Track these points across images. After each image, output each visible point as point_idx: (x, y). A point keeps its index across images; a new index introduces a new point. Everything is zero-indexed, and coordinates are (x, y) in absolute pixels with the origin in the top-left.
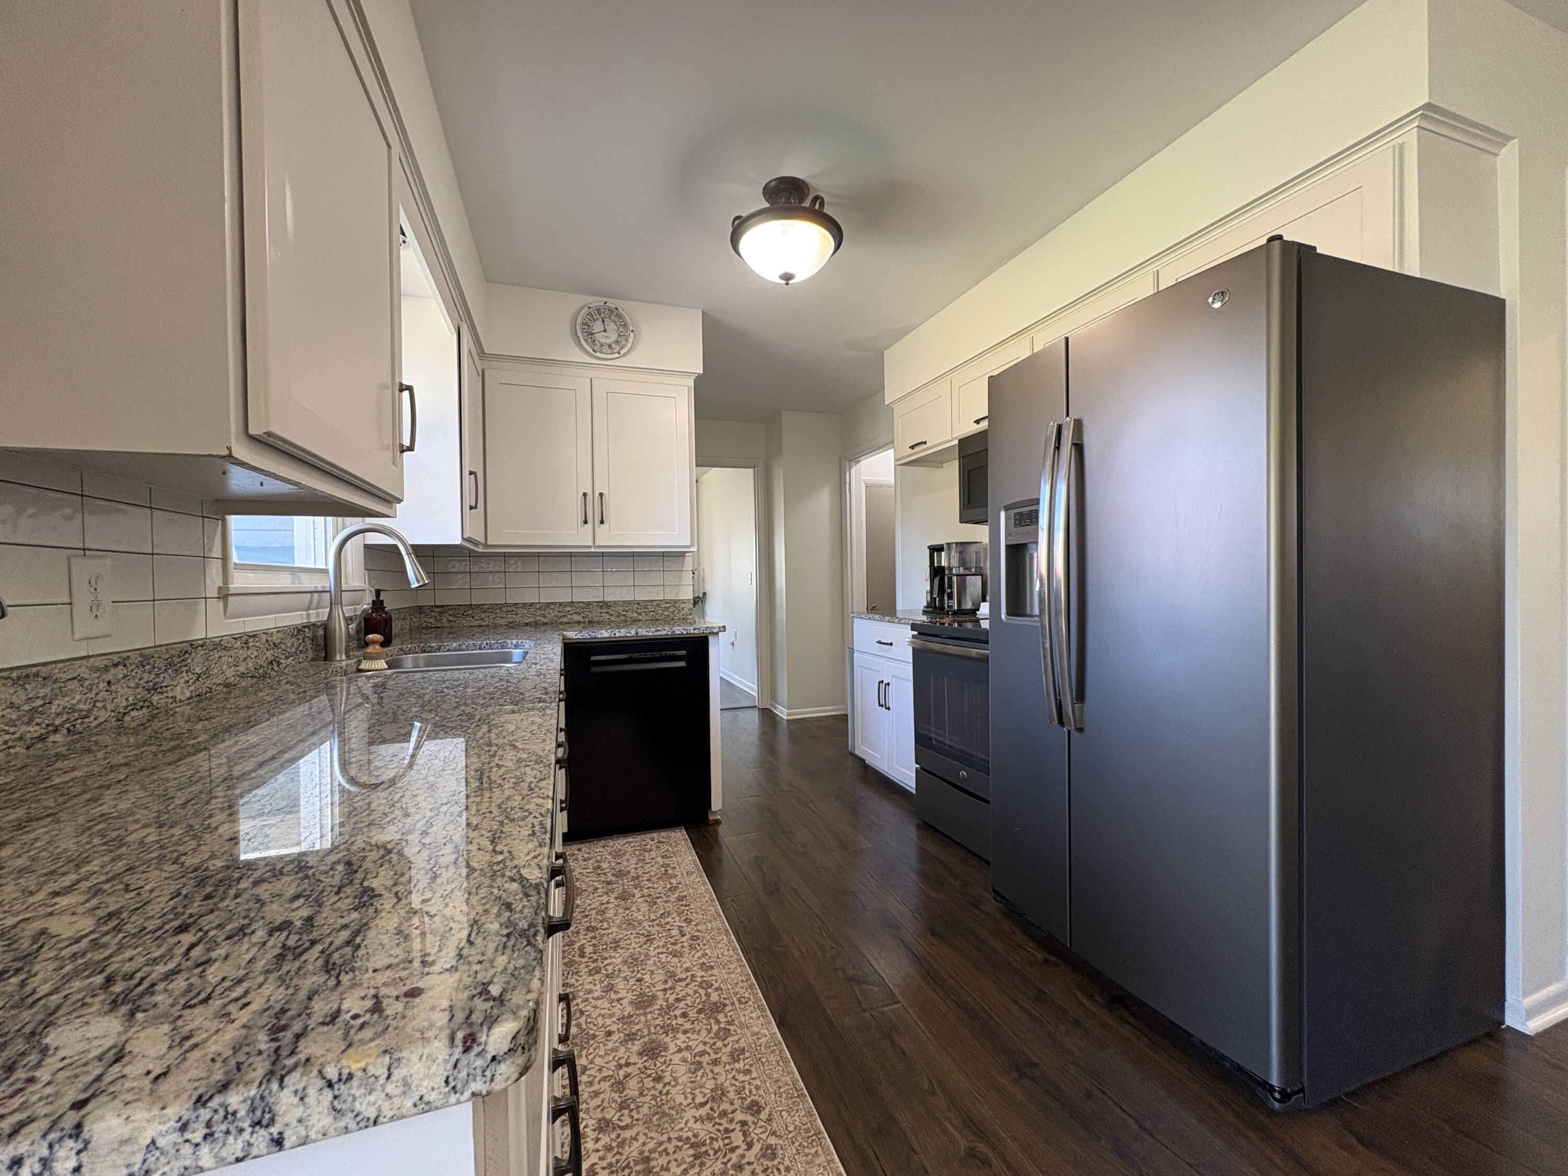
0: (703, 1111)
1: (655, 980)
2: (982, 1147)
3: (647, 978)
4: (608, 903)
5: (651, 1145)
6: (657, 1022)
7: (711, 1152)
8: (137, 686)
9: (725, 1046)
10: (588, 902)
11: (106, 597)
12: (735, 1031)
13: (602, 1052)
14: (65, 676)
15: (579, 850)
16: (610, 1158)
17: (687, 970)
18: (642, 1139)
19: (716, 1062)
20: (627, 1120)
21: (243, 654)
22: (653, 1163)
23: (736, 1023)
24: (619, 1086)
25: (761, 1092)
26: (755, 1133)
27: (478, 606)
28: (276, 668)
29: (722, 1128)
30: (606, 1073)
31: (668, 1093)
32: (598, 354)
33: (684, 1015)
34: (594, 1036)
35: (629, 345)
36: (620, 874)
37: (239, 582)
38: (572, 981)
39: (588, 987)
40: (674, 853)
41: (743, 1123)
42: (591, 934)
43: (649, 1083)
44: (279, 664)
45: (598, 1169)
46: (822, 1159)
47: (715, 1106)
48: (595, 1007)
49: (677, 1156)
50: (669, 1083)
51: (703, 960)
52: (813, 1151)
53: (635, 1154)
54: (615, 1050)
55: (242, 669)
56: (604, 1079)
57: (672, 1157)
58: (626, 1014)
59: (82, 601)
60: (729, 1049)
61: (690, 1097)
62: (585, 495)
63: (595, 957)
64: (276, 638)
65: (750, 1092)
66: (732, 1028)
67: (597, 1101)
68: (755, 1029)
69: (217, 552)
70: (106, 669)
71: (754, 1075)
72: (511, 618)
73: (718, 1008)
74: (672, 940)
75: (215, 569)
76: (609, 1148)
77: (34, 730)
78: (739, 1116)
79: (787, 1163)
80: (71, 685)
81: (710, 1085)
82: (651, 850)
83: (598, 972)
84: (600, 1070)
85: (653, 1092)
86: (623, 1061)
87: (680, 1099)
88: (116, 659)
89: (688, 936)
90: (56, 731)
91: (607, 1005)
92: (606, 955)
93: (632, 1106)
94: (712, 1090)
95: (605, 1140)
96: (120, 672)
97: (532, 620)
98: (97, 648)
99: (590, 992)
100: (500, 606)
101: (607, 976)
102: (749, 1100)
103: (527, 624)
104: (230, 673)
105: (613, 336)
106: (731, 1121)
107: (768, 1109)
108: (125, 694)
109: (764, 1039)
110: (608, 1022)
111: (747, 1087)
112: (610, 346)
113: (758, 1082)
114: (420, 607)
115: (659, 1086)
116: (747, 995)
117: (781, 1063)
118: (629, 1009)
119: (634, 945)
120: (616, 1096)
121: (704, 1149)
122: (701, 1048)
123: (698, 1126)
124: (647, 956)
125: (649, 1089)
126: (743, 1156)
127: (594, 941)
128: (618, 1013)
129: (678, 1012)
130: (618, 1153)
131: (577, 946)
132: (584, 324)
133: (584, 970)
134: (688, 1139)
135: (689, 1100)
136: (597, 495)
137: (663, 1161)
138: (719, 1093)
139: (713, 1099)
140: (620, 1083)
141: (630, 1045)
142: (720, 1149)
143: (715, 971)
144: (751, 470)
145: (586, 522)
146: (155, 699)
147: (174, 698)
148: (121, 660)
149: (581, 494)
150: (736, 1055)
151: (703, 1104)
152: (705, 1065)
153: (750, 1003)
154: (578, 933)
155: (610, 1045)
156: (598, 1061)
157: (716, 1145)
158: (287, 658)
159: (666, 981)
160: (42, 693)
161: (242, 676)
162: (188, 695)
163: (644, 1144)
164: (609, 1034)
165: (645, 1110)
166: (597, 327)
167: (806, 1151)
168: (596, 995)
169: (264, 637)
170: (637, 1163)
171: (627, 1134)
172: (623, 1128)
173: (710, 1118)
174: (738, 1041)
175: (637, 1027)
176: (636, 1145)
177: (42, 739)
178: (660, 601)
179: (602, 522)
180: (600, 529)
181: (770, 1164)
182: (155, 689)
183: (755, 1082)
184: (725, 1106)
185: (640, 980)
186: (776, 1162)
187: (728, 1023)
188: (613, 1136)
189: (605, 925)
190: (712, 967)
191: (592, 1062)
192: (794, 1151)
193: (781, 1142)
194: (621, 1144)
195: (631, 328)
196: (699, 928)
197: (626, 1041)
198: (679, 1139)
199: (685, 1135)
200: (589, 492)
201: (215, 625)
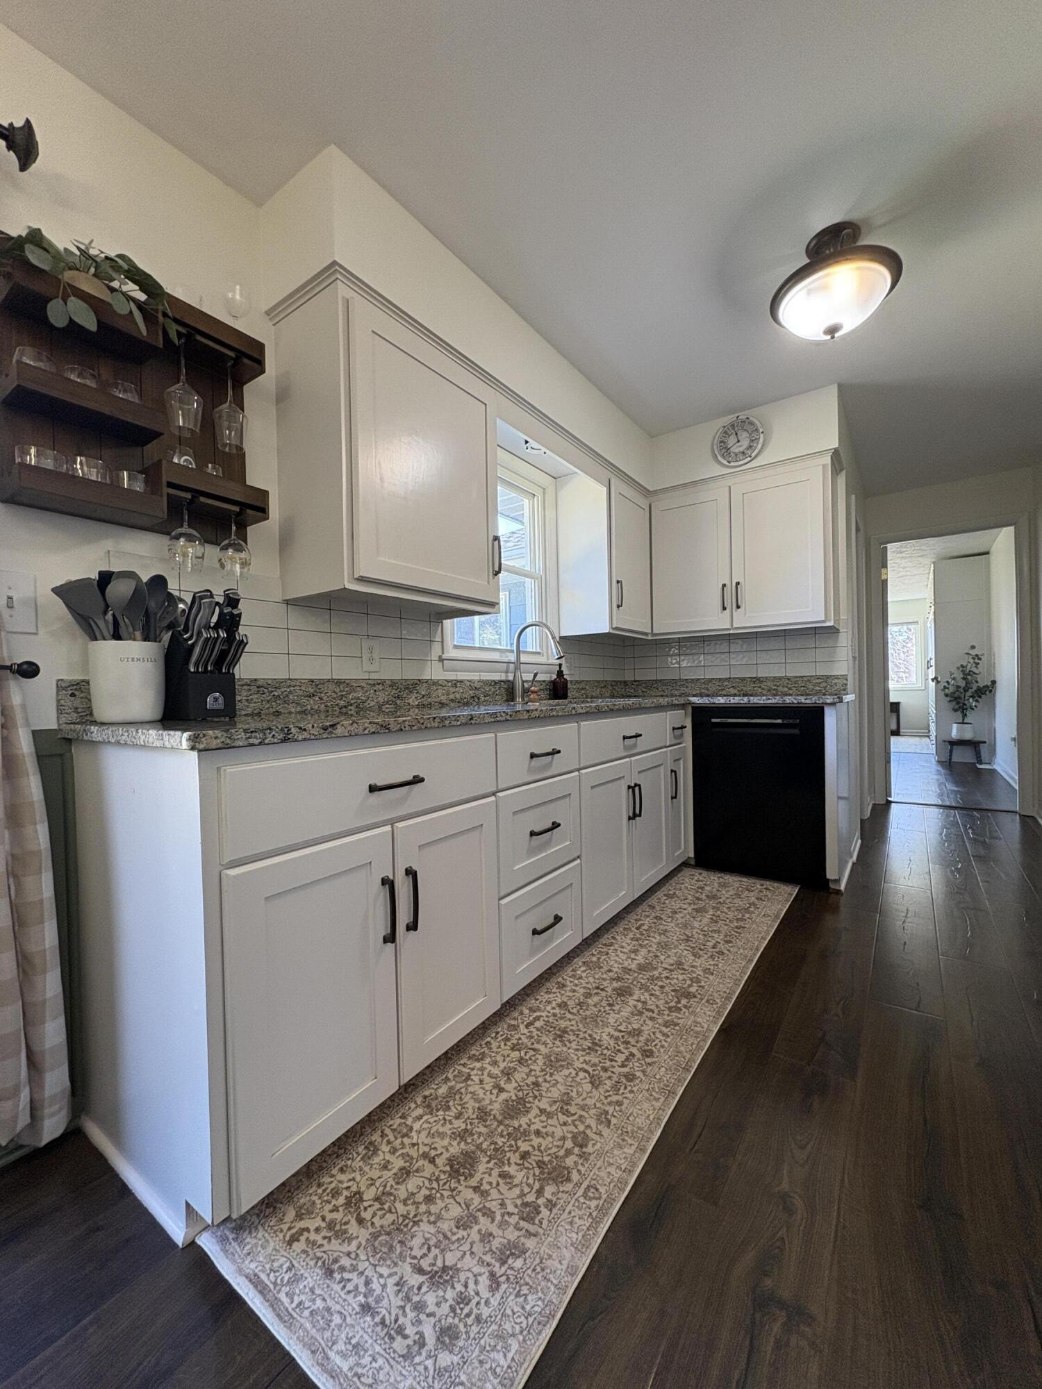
0: (616, 1034)
1: (666, 960)
3: (662, 958)
4: (685, 909)
5: (574, 1028)
6: (642, 981)
7: (599, 1052)
8: (389, 695)
9: (668, 1015)
10: (673, 904)
11: (376, 656)
12: (684, 1013)
13: (597, 977)
14: (355, 685)
15: (700, 874)
16: (551, 1019)
17: (693, 967)
18: (573, 1022)
19: (652, 1019)
20: (575, 1011)
21: (453, 690)
22: (566, 1035)
23: (691, 1010)
24: (588, 995)
25: (662, 1050)
26: (635, 1065)
28: (476, 700)
29: (618, 1048)
30: (589, 986)
31: (608, 1014)
32: (732, 464)
33: (662, 987)
34: (602, 967)
36: (712, 897)
37: (451, 653)
38: (618, 938)
39: (624, 944)
40: (769, 900)
41: (632, 1055)
42: (655, 921)
43: (604, 1003)
44: (479, 699)
45: (542, 1019)
46: (658, 1105)
47: (626, 1037)
48: (617, 956)
49: (581, 1041)
50: (614, 1010)
51: (712, 968)
52: (657, 1096)
53: (563, 1026)
54: (604, 980)
55: (452, 697)
56: (584, 988)
57: (577, 1039)
58: (629, 967)
59: (366, 656)
60: (669, 1018)
61: (618, 1023)
62: (724, 585)
63: (644, 932)
64: (477, 685)
65: (656, 1045)
66: (684, 1010)
67: (571, 994)
68: (699, 1020)
69: (438, 638)
70: (374, 685)
71: (669, 1040)
73: (689, 995)
74: (702, 947)
75: (435, 646)
76: (555, 1015)
77: (342, 703)
78: (634, 1050)
79: (635, 1089)
80: (358, 689)
81: (636, 1026)
82: (752, 891)
83: (637, 940)
84: (587, 983)
85: (602, 1008)
86: (602, 987)
87: (612, 1021)
88: (379, 682)
89: (717, 950)
90: (351, 705)
91: (624, 958)
92: (652, 935)
93: (584, 1008)
94: (634, 1029)
95: (557, 1011)
96: (381, 687)
97: (698, 692)
98: (373, 676)
99: (623, 947)
100: (675, 681)
101: (640, 945)
102: (650, 1047)
104: (442, 698)
105: (745, 443)
106: (627, 1048)
107: (654, 1060)
108: (382, 697)
109: (699, 1029)
110: (616, 965)
111: (657, 1041)
112: (743, 453)
113: (666, 1045)
115: (607, 1008)
116: (718, 1001)
117: (694, 1046)
118: (633, 966)
119: (675, 938)
120: (582, 998)
121: (597, 1048)
122: (653, 1007)
123: (607, 1038)
124: (676, 947)
125: (601, 1006)
126: (614, 1067)
127: (653, 925)
128: (626, 964)
129: (660, 983)
130: (557, 1020)
131: (640, 923)
132: (721, 442)
133: (631, 935)
134: (595, 1039)
135: (616, 1025)
136: (734, 584)
137: (572, 1038)
138: (637, 1033)
139: (629, 1033)
140: (591, 995)
141: (614, 982)
142: (605, 1055)
143: (711, 977)
145: (724, 609)
146: (398, 702)
147: (409, 704)
148: (382, 683)
149: (721, 586)
150: (666, 1024)
151: (620, 1031)
152: (644, 1015)
153: (715, 1006)
154: (648, 916)
155: (605, 976)
156: (591, 980)
157: (605, 1052)
158: (485, 696)
159: (672, 965)
160: (346, 689)
161: (452, 700)
162: (417, 703)
163: (572, 1025)
164: (610, 971)
165: (588, 1013)
166: (731, 441)
167: (654, 1093)
168: (625, 950)
169: (468, 684)
170: (559, 1030)
171: (569, 1016)
172: (569, 1012)
173: (617, 1039)
174: (679, 1018)
175: (628, 977)
176: (568, 1022)
177: (345, 707)
178: (811, 676)
179: (738, 607)
180: (737, 614)
181: (624, 1081)
182: (399, 697)
183: (664, 1043)
184: (632, 1041)
185: (656, 956)
186: (628, 1084)
187: (685, 1007)
188: (562, 1012)
189: (670, 920)
190: (712, 974)
191: (587, 977)
192: (647, 1087)
193: (644, 1078)
194: (561, 1018)
195: (761, 431)
196: (732, 949)
197: (614, 980)
198: (590, 1035)
199: (595, 1036)
200: (728, 583)
201: (435, 672)
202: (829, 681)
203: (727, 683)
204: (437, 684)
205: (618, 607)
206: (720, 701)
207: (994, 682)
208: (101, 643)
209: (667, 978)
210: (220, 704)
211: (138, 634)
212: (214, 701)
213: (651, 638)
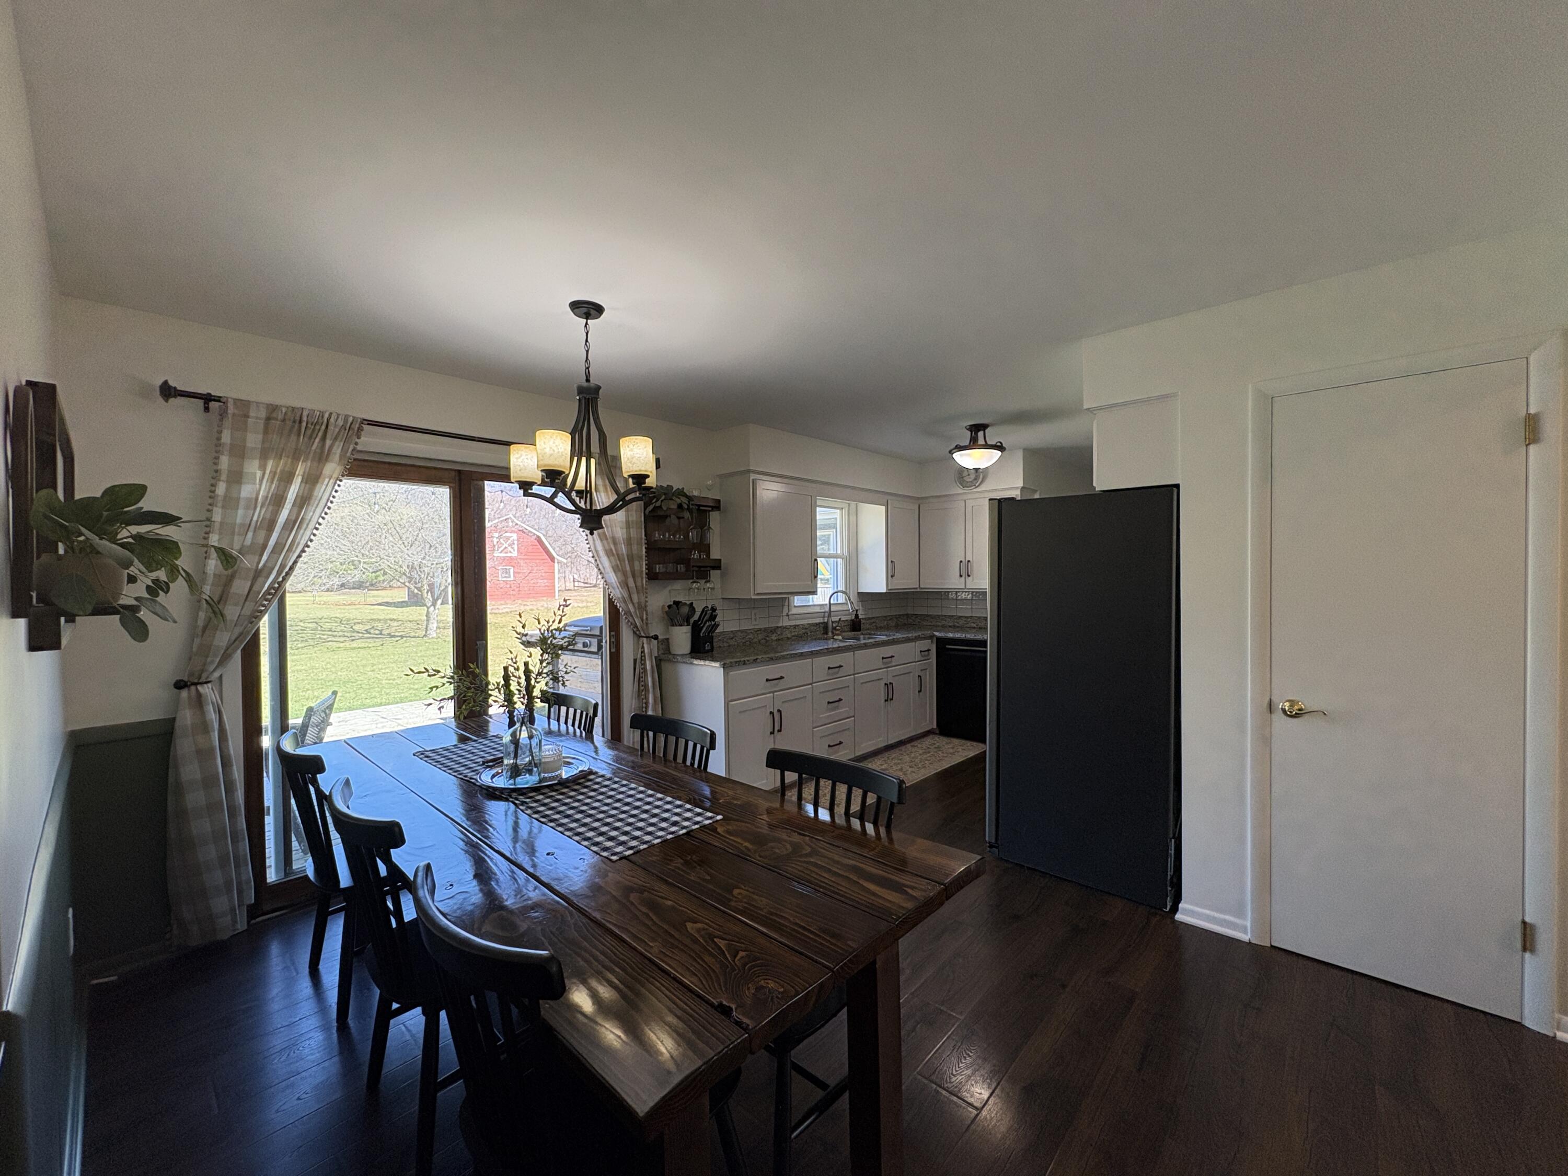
4: (918, 751)
8: (764, 635)
10: (914, 746)
11: (757, 617)
21: (793, 630)
27: (930, 615)
32: (966, 488)
35: (981, 480)
36: (937, 748)
37: (794, 611)
40: (970, 749)
42: (899, 755)
44: (807, 633)
59: (753, 617)
63: (890, 759)
64: (806, 626)
69: (787, 604)
70: (757, 631)
72: (943, 622)
74: (917, 765)
75: (786, 609)
77: (744, 641)
80: (750, 634)
82: (963, 746)
88: (759, 629)
96: (760, 632)
97: (953, 624)
98: (756, 627)
100: (939, 616)
103: (950, 626)
104: (789, 635)
105: (973, 476)
108: (760, 637)
112: (971, 482)
114: (907, 614)
119: (905, 761)
127: (897, 757)
132: (959, 473)
133: (882, 759)
136: (967, 562)
145: (961, 576)
146: (767, 638)
147: (772, 639)
149: (960, 561)
154: (896, 753)
158: (811, 632)
160: (745, 634)
161: (793, 636)
162: (775, 638)
166: (965, 473)
169: (802, 626)
179: (969, 576)
180: (969, 580)
189: (907, 755)
195: (981, 471)
200: (963, 560)
201: (785, 622)
203: (969, 620)
204: (785, 627)
205: (892, 576)
206: (951, 635)
208: (676, 627)
210: (709, 648)
211: (685, 624)
212: (707, 646)
213: (918, 590)
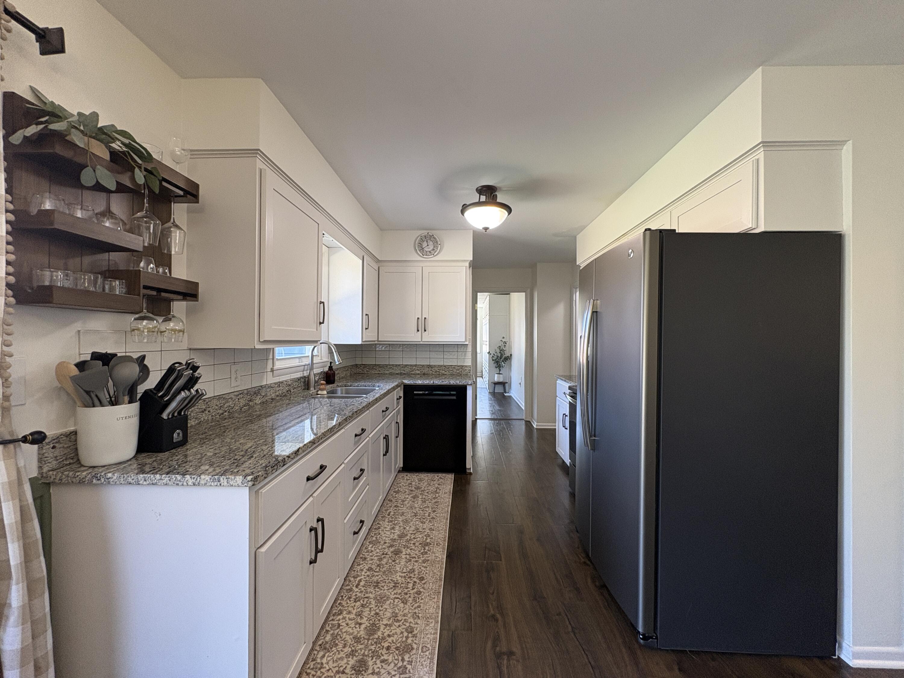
0: (403, 575)
1: (410, 529)
2: (498, 616)
3: (408, 528)
4: (407, 498)
5: (382, 579)
6: (404, 543)
7: (399, 587)
8: (246, 400)
9: (423, 557)
10: (400, 496)
11: (238, 375)
12: (429, 554)
13: (380, 548)
14: (228, 397)
15: (407, 475)
16: (367, 579)
17: (424, 529)
18: (380, 576)
19: (416, 561)
20: (377, 570)
21: (277, 389)
22: (379, 584)
23: (431, 551)
24: (380, 560)
25: (427, 575)
26: (418, 586)
27: (378, 365)
28: (289, 393)
29: (407, 581)
31: (395, 566)
32: (424, 256)
33: (414, 544)
34: (380, 542)
35: (438, 251)
36: (418, 488)
37: (278, 365)
38: (381, 523)
39: (386, 526)
40: (444, 484)
41: (415, 582)
42: (395, 508)
43: (390, 561)
44: (290, 391)
45: (362, 580)
46: (435, 600)
47: (409, 574)
48: (385, 533)
49: (389, 585)
50: (397, 563)
51: (432, 527)
52: (433, 597)
53: (375, 580)
54: (384, 548)
55: (277, 394)
56: (376, 556)
57: (386, 584)
58: (394, 538)
59: (233, 377)
60: (424, 558)
61: (402, 569)
62: (418, 318)
63: (393, 516)
64: (290, 383)
65: (423, 574)
66: (429, 552)
67: (371, 562)
68: (437, 555)
69: (271, 357)
70: (238, 395)
71: (428, 569)
72: (391, 371)
73: (428, 544)
74: (424, 517)
75: (270, 362)
76: (368, 576)
77: (221, 411)
78: (415, 580)
79: (423, 597)
80: (230, 400)
81: (410, 568)
82: (435, 481)
83: (391, 522)
84: (377, 553)
85: (390, 564)
86: (385, 553)
87: (398, 569)
88: (241, 392)
89: (431, 517)
90: (226, 412)
91: (389, 533)
92: (397, 517)
93: (381, 567)
94: (410, 569)
95: (368, 573)
96: (241, 396)
97: (399, 372)
98: (236, 389)
99: (386, 528)
100: (387, 365)
101: (394, 524)
102: (421, 576)
103: (397, 374)
104: (273, 395)
105: (431, 247)
106: (411, 580)
107: (425, 581)
108: (242, 402)
109: (438, 559)
110: (387, 539)
111: (423, 572)
112: (430, 252)
113: (428, 572)
114: (356, 365)
115: (393, 563)
116: (441, 543)
117: (439, 568)
118: (396, 537)
119: (409, 515)
120: (378, 562)
121: (397, 585)
122: (414, 556)
123: (400, 578)
124: (412, 520)
126: (409, 591)
127: (395, 511)
128: (392, 537)
129: (413, 542)
130: (371, 578)
131: (388, 511)
132: (419, 243)
133: (387, 520)
134: (394, 581)
135: (401, 570)
136: (423, 319)
137: (383, 584)
138: (413, 571)
139: (409, 572)
140: (382, 559)
141: (390, 548)
142: (403, 587)
143: (434, 532)
144: (524, 293)
145: (418, 331)
146: (250, 403)
147: (256, 403)
148: (241, 393)
149: (416, 319)
150: (424, 562)
151: (404, 573)
152: (412, 561)
153: (441, 546)
154: (391, 507)
155: (384, 546)
156: (378, 551)
157: (402, 585)
158: (293, 389)
159: (414, 531)
160: (223, 402)
161: (277, 396)
162: (260, 402)
163: (380, 578)
164: (385, 543)
165: (385, 569)
166: (425, 244)
167: (432, 596)
168: (387, 529)
169: (285, 383)
170: (374, 583)
171: (376, 574)
172: (375, 572)
173: (405, 577)
174: (428, 557)
175: (396, 543)
176: (377, 577)
177: (222, 414)
178: (455, 365)
179: (425, 331)
180: (425, 334)
181: (417, 596)
182: (251, 400)
183: (426, 571)
184: (412, 575)
185: (405, 528)
186: (419, 596)
187: (428, 550)
188: (371, 573)
189: (402, 506)
190: (433, 530)
191: (375, 550)
192: (428, 595)
193: (425, 591)
194: (373, 576)
195: (439, 243)
196: (437, 515)
197: (389, 547)
198: (391, 580)
199: (394, 579)
200: (420, 317)
201: (269, 380)
202: (463, 368)
203: (415, 368)
204: (270, 387)
205: (366, 329)
206: (419, 382)
207: (511, 355)
208: (98, 410)
209: (414, 538)
210: (180, 437)
212: (177, 436)
213: (376, 343)
